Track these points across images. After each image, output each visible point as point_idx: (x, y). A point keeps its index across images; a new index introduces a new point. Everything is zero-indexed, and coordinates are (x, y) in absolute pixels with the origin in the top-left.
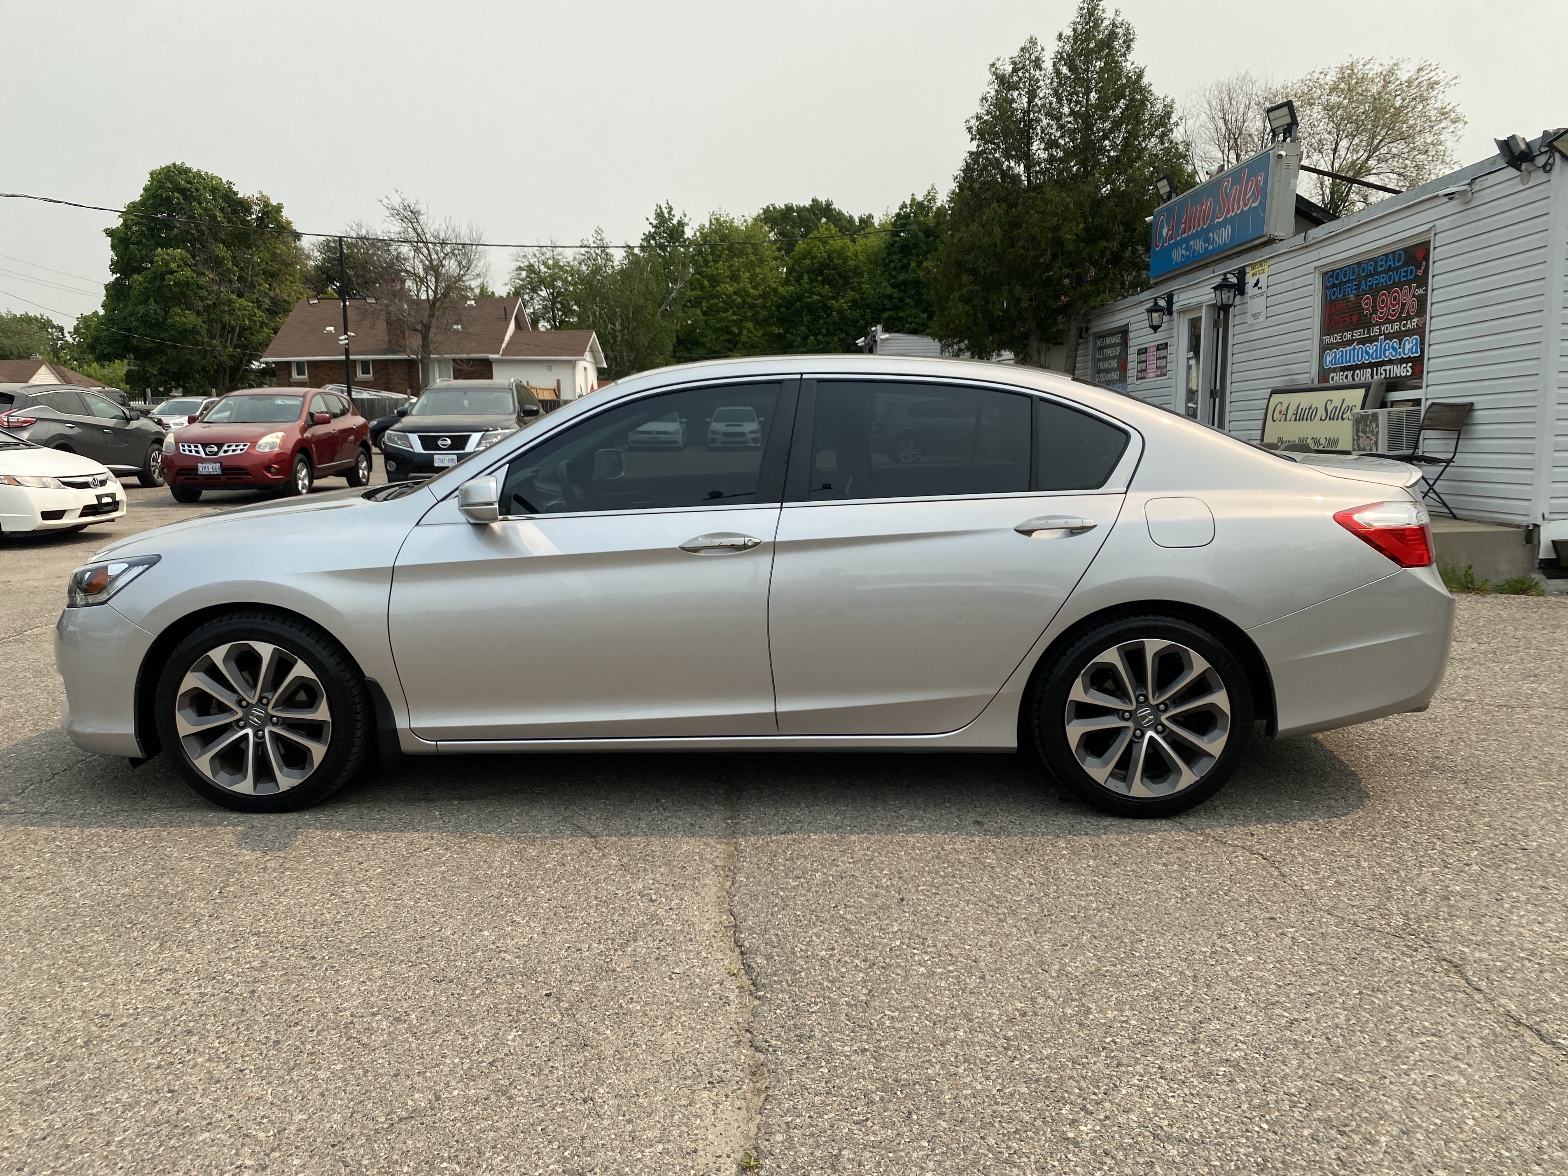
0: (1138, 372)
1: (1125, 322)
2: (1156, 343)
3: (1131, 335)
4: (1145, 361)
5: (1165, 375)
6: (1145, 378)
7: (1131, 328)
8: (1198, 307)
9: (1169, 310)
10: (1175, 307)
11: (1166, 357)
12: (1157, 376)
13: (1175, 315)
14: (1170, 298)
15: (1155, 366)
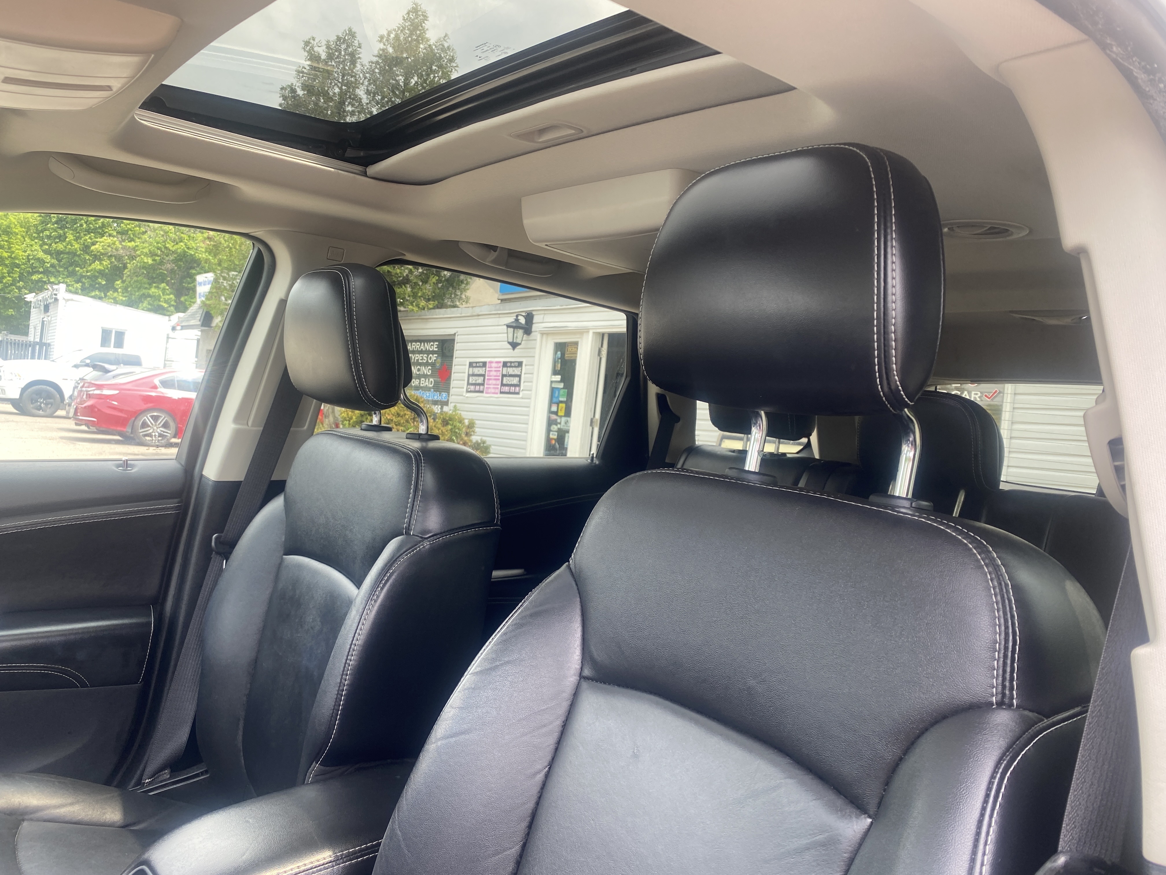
0: (468, 384)
1: (451, 331)
2: (502, 360)
3: (457, 346)
4: (484, 376)
5: (518, 393)
6: (482, 392)
7: (457, 339)
8: (581, 332)
9: (527, 329)
10: (535, 327)
11: (519, 376)
12: (501, 393)
13: (536, 334)
14: (529, 317)
15: (499, 382)
